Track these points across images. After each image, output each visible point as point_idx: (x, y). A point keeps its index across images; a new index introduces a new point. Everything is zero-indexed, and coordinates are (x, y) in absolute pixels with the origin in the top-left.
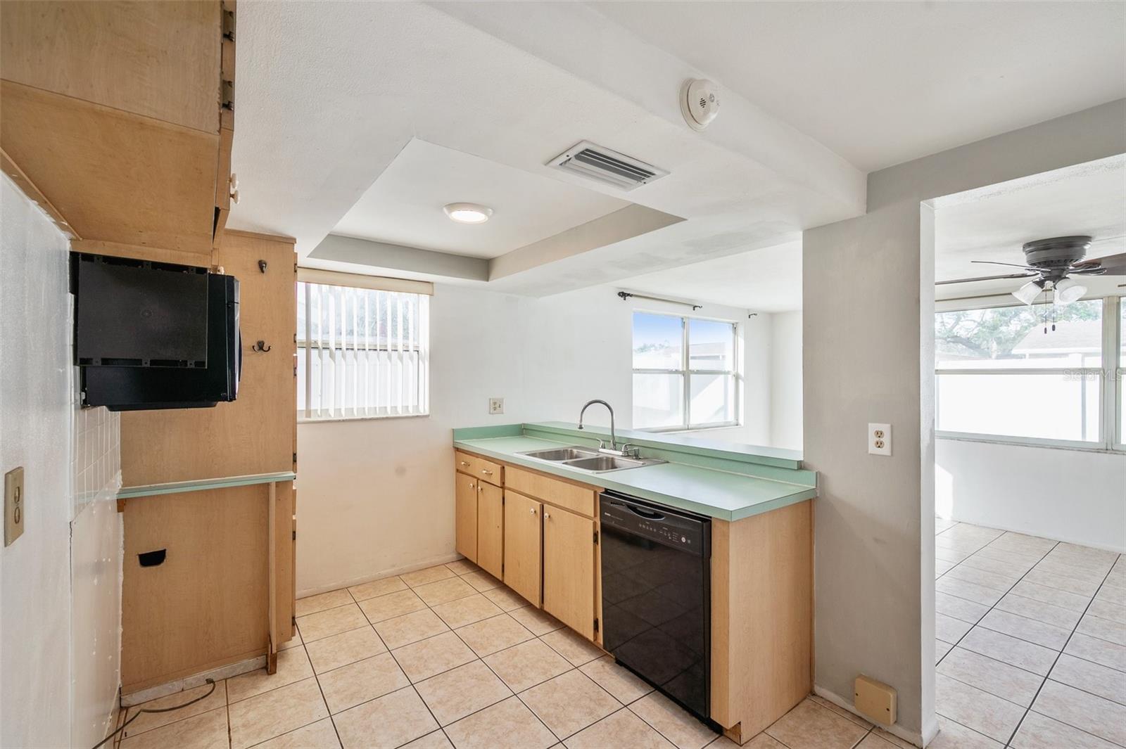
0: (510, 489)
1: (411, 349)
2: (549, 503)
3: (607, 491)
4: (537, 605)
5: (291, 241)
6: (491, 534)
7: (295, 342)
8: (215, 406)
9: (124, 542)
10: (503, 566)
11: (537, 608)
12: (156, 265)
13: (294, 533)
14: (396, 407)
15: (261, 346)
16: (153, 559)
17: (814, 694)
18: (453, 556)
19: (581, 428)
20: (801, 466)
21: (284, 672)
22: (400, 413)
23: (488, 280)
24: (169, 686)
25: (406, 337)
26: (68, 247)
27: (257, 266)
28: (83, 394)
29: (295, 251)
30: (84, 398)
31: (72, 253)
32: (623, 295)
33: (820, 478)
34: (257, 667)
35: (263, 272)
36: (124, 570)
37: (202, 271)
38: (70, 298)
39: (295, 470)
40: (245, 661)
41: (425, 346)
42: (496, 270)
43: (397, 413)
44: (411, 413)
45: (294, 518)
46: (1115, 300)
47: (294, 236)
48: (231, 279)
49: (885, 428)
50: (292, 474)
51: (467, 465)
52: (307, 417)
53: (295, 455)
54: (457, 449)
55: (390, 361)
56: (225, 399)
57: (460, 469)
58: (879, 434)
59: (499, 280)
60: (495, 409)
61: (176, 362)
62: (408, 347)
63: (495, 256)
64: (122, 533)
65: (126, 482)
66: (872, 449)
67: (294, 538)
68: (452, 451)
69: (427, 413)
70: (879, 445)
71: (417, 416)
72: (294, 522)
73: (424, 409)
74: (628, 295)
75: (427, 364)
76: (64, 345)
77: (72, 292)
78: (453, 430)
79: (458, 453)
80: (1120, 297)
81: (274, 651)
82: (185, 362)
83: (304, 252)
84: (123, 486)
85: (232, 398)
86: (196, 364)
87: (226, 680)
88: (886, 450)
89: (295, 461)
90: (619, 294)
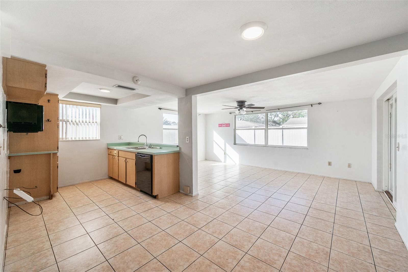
0: (120, 157)
1: (94, 122)
2: (128, 158)
3: (138, 153)
4: (125, 183)
5: (57, 95)
6: (116, 169)
7: (58, 119)
8: (38, 132)
9: (10, 167)
10: (118, 176)
11: (124, 183)
12: (25, 104)
13: (58, 166)
14: (90, 138)
15: (48, 120)
16: (17, 171)
17: (179, 192)
18: (107, 177)
19: (138, 141)
20: (178, 146)
21: (54, 199)
22: (91, 139)
23: (116, 104)
24: (22, 202)
25: (93, 119)
26: (6, 100)
27: (48, 101)
28: (8, 129)
29: (58, 97)
30: (8, 130)
31: (6, 101)
32: (160, 109)
33: (180, 148)
34: (47, 198)
35: (49, 102)
36: (9, 174)
37: (36, 105)
38: (6, 110)
39: (58, 151)
40: (44, 197)
41: (99, 121)
42: (119, 102)
43: (90, 139)
44: (94, 139)
45: (58, 163)
46: (267, 113)
47: (58, 94)
48: (42, 106)
49: (188, 137)
50: (57, 151)
51: (111, 152)
52: (62, 139)
53: (58, 147)
54: (109, 149)
55: (85, 125)
56: (40, 131)
57: (109, 154)
58: (187, 139)
59: (121, 104)
60: (120, 138)
61: (30, 123)
62: (93, 121)
63: (118, 98)
64: (9, 165)
65: (10, 153)
66: (187, 142)
67: (58, 168)
68: (107, 149)
69: (99, 139)
70: (187, 141)
71: (96, 140)
72: (58, 164)
73: (98, 138)
74: (161, 109)
75: (99, 126)
76: (5, 119)
77: (6, 109)
78: (107, 144)
79: (109, 150)
80: (268, 113)
81: (52, 194)
82: (32, 123)
83: (60, 97)
84: (9, 153)
85: (42, 131)
86: (34, 123)
87: (38, 201)
88: (188, 142)
89: (58, 149)
90: (159, 108)
